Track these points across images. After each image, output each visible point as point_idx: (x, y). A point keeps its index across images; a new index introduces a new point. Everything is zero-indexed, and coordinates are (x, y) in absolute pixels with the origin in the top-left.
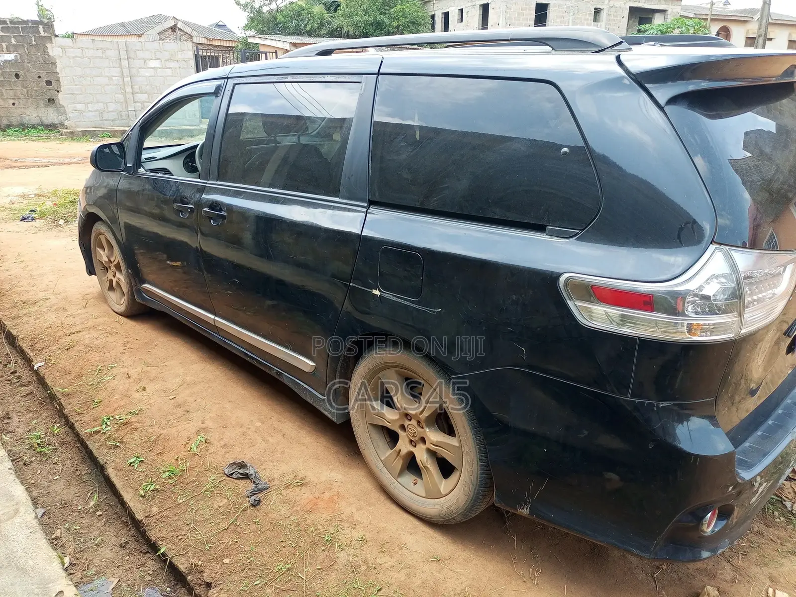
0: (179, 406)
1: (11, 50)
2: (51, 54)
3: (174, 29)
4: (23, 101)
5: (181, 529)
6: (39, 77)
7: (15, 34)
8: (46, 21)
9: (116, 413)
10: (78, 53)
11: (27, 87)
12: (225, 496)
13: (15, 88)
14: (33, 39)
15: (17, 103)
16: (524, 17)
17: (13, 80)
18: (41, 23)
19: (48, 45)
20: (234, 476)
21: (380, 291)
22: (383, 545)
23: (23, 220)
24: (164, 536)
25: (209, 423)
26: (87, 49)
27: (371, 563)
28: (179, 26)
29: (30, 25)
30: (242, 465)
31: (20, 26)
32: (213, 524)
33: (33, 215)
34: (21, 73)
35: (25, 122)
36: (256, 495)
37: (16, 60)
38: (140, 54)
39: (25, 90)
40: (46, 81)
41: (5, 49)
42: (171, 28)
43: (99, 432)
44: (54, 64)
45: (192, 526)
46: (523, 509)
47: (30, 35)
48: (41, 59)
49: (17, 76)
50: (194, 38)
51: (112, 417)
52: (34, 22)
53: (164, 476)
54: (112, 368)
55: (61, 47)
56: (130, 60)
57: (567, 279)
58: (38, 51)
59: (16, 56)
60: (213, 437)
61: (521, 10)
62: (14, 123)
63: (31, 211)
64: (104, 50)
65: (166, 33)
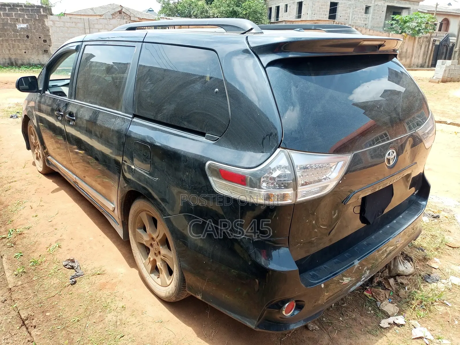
0: (53, 226)
1: (25, 22)
2: (46, 25)
3: (120, 12)
4: (30, 51)
5: (29, 295)
6: (40, 38)
7: (27, 13)
8: (44, 6)
9: (17, 228)
10: (62, 24)
11: (33, 43)
12: (58, 278)
13: (26, 43)
14: (37, 16)
15: (27, 51)
16: (323, 10)
17: (25, 39)
18: (42, 7)
19: (45, 20)
20: (67, 267)
21: (134, 166)
22: (134, 311)
23: (12, 117)
24: (19, 298)
25: (64, 237)
26: (67, 22)
27: (123, 321)
28: (123, 10)
29: (36, 8)
30: (73, 261)
31: (30, 9)
32: (47, 293)
33: (18, 115)
34: (30, 35)
35: (32, 62)
36: (74, 279)
37: (27, 28)
38: (97, 26)
39: (32, 45)
40: (44, 40)
41: (21, 22)
42: (119, 11)
43: (6, 238)
44: (48, 30)
45: (36, 293)
46: (199, 295)
47: (35, 14)
48: (41, 28)
49: (28, 37)
50: (131, 17)
51: (15, 230)
52: (38, 7)
53: (30, 265)
54: (25, 202)
55: (52, 21)
56: (90, 29)
57: (210, 165)
58: (39, 23)
59: (27, 26)
60: (63, 244)
61: (321, 6)
62: (25, 63)
63: (17, 113)
64: (76, 23)
65: (116, 14)
